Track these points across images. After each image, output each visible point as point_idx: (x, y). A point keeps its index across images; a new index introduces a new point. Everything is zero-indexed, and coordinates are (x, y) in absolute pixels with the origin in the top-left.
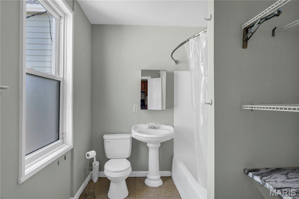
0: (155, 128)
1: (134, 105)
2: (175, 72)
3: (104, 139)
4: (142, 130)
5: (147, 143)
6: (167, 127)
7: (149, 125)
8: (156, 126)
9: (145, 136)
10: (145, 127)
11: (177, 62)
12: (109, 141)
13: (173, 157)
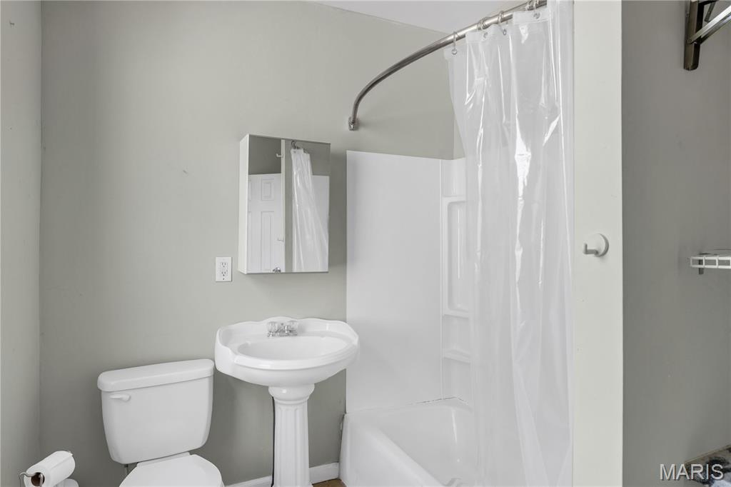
0: (292, 332)
1: (217, 259)
2: (349, 153)
3: (100, 391)
4: (249, 342)
5: (267, 387)
6: (329, 326)
7: (273, 323)
8: (295, 326)
9: (266, 364)
10: (256, 330)
11: (355, 123)
12: (125, 397)
13: (346, 415)
